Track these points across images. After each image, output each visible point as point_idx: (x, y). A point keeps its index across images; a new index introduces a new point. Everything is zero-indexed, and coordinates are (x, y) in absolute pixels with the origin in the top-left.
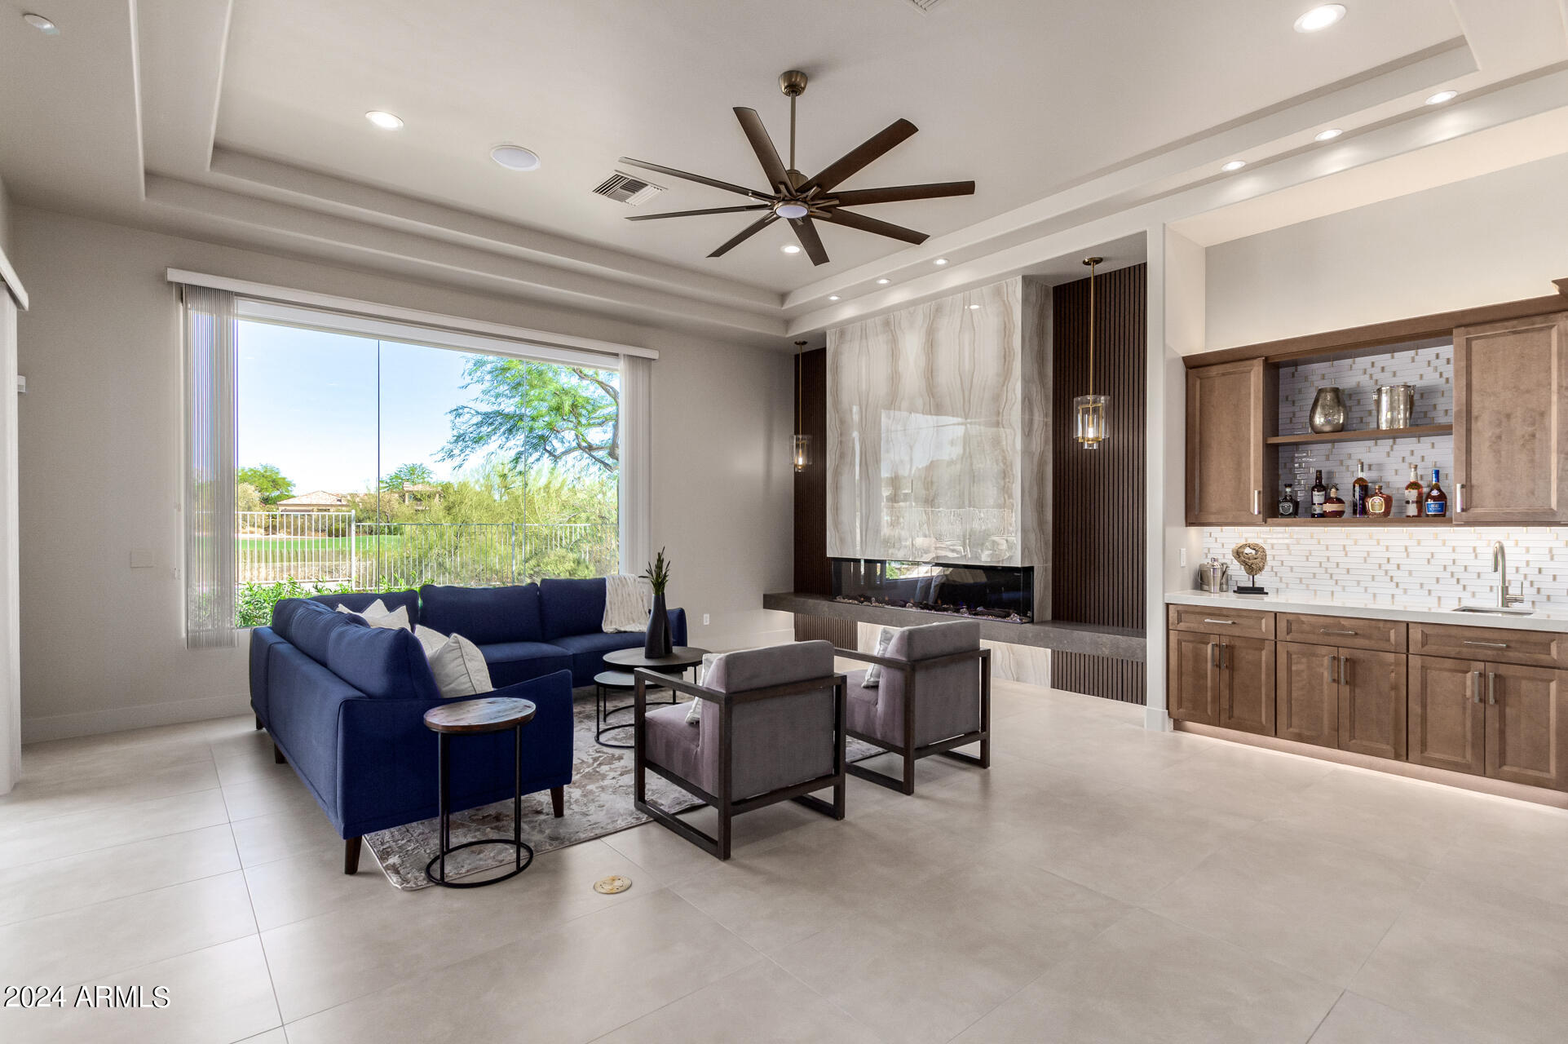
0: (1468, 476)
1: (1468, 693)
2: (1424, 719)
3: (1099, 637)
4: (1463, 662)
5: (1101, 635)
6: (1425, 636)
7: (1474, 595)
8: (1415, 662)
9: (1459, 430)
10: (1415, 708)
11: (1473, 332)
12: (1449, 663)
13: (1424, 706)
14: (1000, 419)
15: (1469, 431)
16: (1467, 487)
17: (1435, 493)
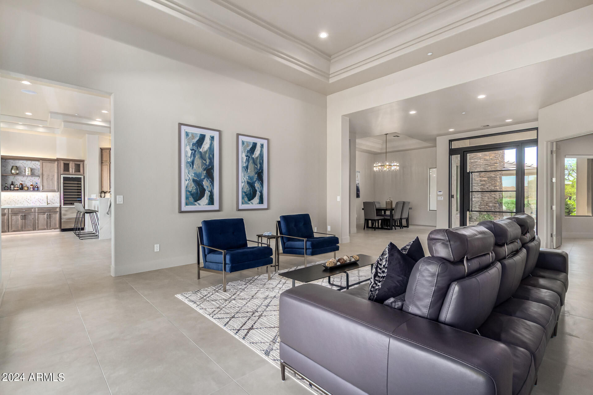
0: (43, 185)
1: (45, 218)
2: (38, 223)
4: (44, 213)
6: (38, 209)
7: (42, 203)
8: (36, 214)
9: (41, 177)
10: (36, 221)
11: (44, 161)
12: (42, 213)
13: (38, 221)
15: (43, 177)
16: (43, 186)
17: (37, 187)
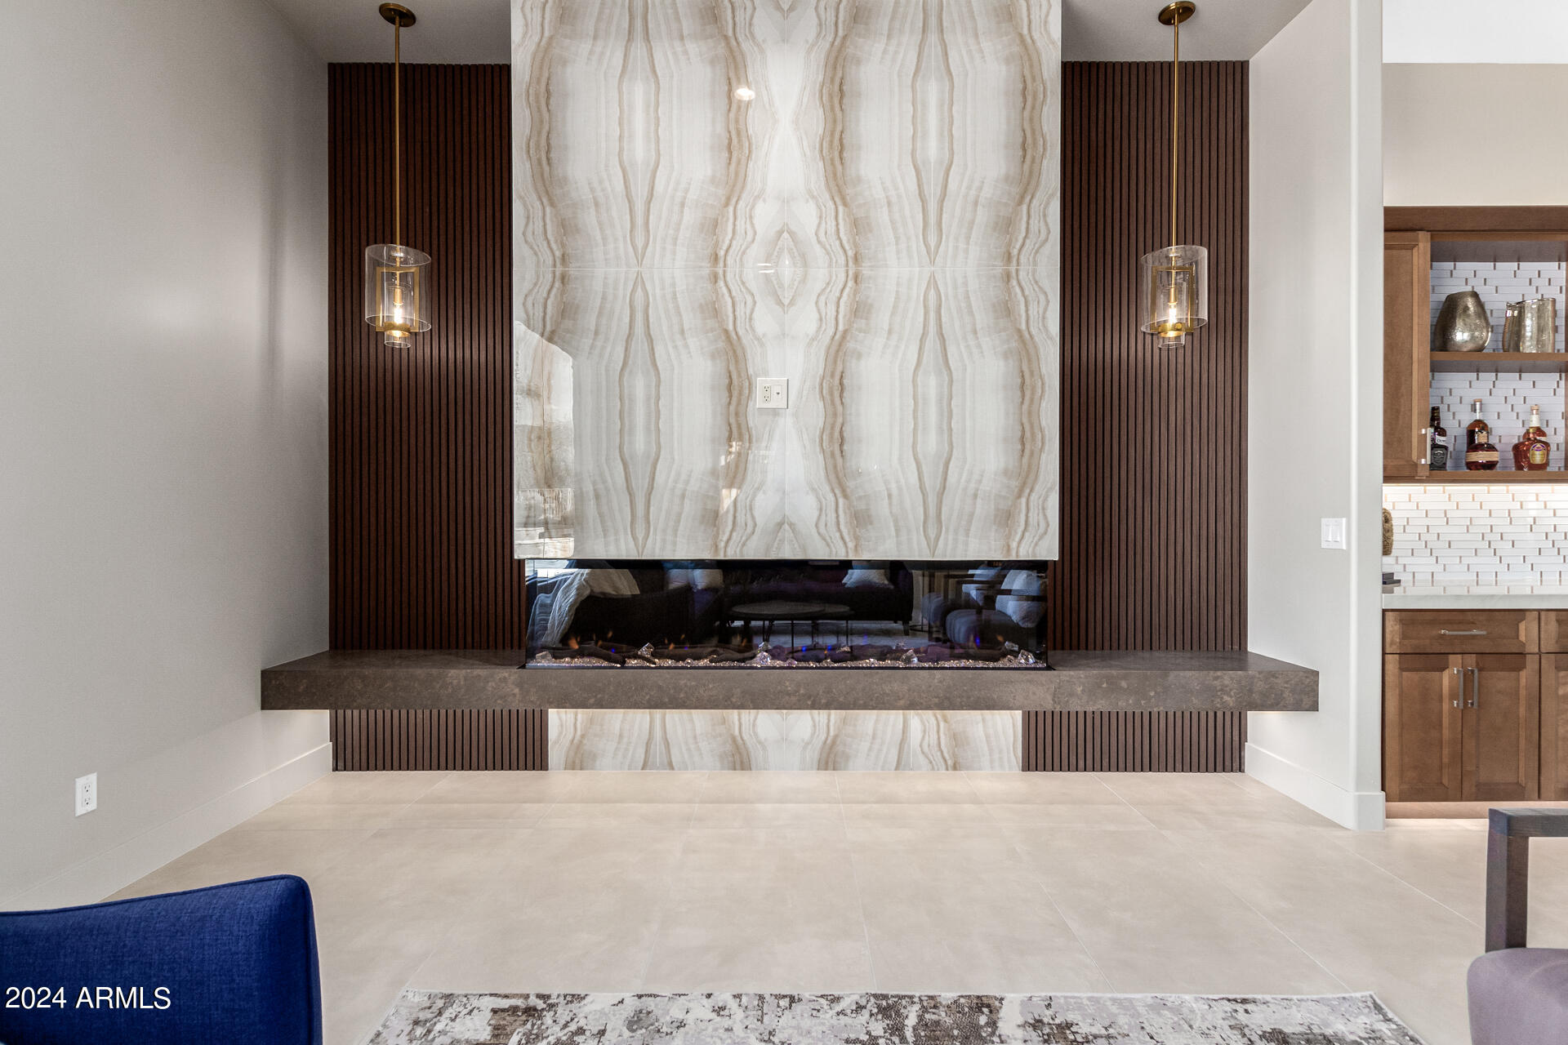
3: (1216, 678)
5: (1219, 673)
14: (1013, 269)
